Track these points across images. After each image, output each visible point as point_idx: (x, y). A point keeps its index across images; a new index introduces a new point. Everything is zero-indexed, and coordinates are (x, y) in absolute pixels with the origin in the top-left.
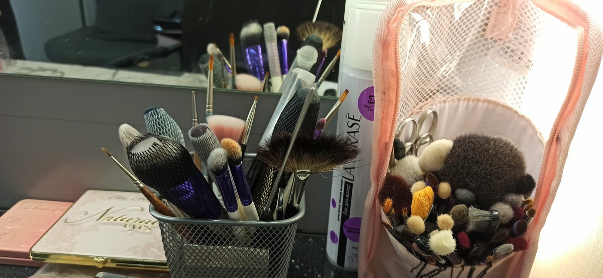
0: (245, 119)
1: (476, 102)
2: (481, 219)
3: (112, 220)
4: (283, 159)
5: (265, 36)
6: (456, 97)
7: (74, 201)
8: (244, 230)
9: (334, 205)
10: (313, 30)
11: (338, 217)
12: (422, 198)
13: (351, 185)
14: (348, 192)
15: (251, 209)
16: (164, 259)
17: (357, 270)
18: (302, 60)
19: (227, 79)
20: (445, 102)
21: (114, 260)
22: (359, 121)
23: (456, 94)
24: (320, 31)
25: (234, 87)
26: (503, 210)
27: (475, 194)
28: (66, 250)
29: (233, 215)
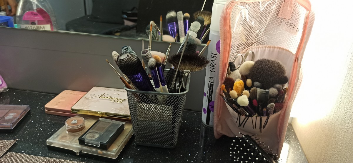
0: (165, 53)
1: (274, 48)
2: (261, 92)
3: (105, 98)
4: (178, 64)
5: (178, 17)
6: (264, 46)
7: (87, 92)
8: (162, 97)
9: (205, 96)
10: (201, 15)
11: (207, 101)
12: (237, 84)
13: (213, 85)
14: (211, 89)
15: (165, 87)
16: (129, 114)
17: (213, 127)
18: (193, 28)
19: (159, 37)
20: (258, 48)
21: (106, 114)
22: (216, 55)
23: (264, 44)
24: (205, 16)
25: (162, 40)
26: (273, 91)
27: (262, 84)
28: (86, 109)
29: (158, 90)
